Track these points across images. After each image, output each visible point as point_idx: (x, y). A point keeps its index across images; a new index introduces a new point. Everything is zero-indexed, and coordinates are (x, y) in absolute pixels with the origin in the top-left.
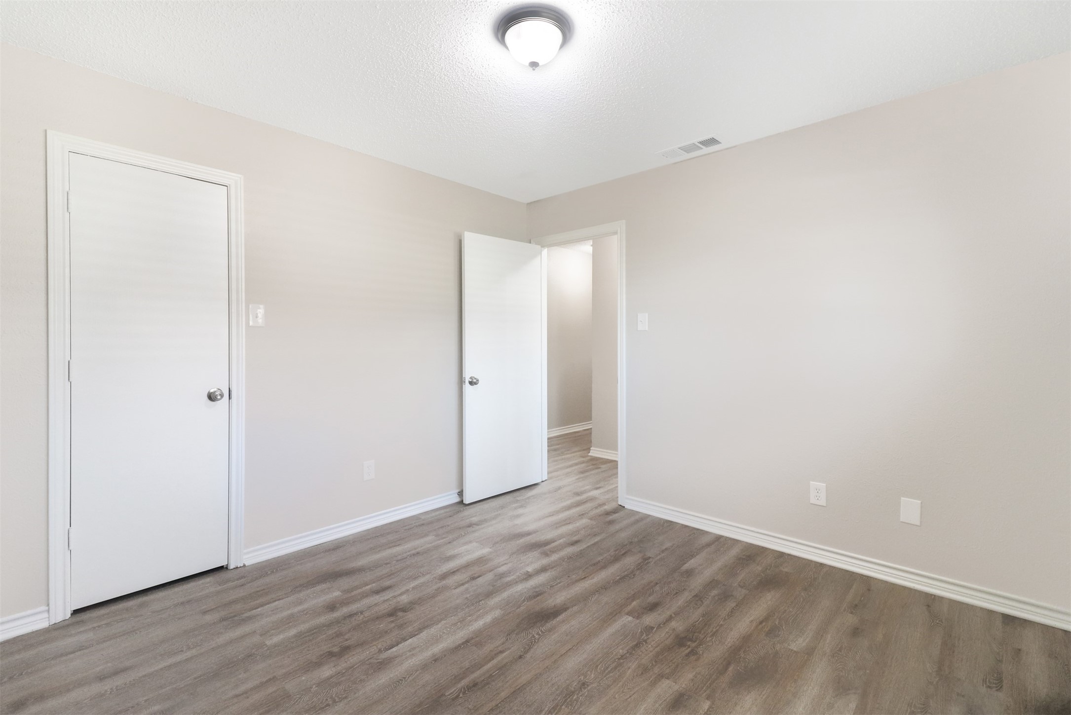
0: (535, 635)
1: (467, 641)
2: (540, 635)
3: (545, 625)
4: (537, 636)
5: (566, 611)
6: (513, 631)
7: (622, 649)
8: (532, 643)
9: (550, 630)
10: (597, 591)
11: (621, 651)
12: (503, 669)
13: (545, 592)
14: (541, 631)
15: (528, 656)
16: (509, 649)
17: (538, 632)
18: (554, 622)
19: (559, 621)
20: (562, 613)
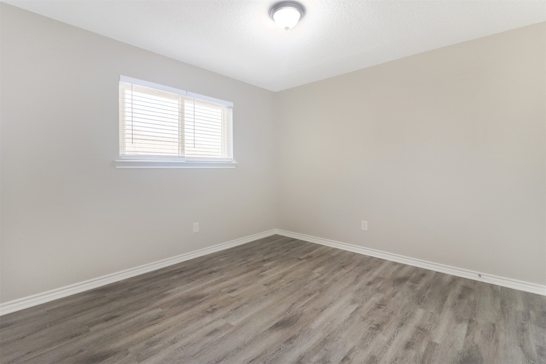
0: (288, 313)
1: (322, 311)
2: (285, 314)
3: (283, 319)
4: (287, 313)
5: (270, 328)
6: (300, 315)
7: (245, 307)
8: (289, 310)
9: (280, 316)
10: (245, 345)
11: (246, 306)
12: (300, 300)
13: (285, 343)
14: (285, 315)
15: (290, 305)
16: (300, 307)
17: (286, 315)
18: (277, 321)
19: (275, 321)
20: (273, 326)
